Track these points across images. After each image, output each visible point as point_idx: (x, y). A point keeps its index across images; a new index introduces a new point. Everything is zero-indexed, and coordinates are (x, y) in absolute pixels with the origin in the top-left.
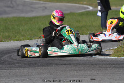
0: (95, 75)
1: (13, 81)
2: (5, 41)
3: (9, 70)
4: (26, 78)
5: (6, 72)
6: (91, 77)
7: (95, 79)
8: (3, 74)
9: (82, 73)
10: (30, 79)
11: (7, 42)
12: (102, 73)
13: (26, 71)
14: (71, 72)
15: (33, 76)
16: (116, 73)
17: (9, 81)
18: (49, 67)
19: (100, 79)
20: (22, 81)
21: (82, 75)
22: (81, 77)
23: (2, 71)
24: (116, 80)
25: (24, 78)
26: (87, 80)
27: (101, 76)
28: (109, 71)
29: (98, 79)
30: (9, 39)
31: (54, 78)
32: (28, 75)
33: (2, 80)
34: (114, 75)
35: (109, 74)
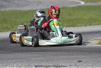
0: (82, 59)
1: (13, 62)
2: (4, 32)
3: (9, 55)
4: (24, 60)
5: (7, 56)
6: (78, 60)
7: (82, 61)
8: (4, 57)
9: (71, 57)
10: (28, 61)
11: (6, 32)
12: (88, 57)
13: (24, 55)
14: (62, 56)
15: (30, 59)
16: (100, 57)
17: (10, 62)
18: (43, 53)
19: (86, 61)
20: (21, 62)
21: (71, 58)
22: (70, 60)
23: (3, 55)
24: (99, 62)
25: (23, 60)
26: (75, 62)
27: (87, 59)
28: (94, 55)
29: (85, 61)
30: (7, 30)
31: (48, 60)
32: (26, 58)
33: (4, 61)
34: (98, 58)
35: (94, 57)
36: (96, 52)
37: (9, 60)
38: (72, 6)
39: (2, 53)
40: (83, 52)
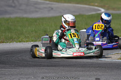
3: (13, 70)
5: (11, 71)
23: (6, 70)
27: (106, 77)
28: (115, 72)
34: (120, 76)
35: (114, 75)
36: (117, 68)
37: (13, 76)
38: (90, 14)
39: (4, 68)
40: (102, 69)
